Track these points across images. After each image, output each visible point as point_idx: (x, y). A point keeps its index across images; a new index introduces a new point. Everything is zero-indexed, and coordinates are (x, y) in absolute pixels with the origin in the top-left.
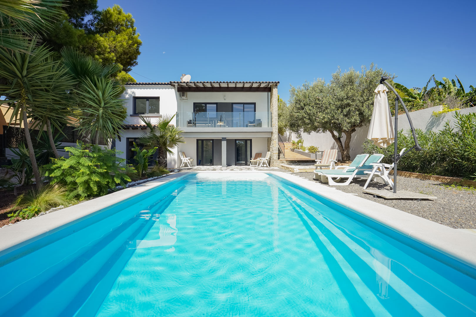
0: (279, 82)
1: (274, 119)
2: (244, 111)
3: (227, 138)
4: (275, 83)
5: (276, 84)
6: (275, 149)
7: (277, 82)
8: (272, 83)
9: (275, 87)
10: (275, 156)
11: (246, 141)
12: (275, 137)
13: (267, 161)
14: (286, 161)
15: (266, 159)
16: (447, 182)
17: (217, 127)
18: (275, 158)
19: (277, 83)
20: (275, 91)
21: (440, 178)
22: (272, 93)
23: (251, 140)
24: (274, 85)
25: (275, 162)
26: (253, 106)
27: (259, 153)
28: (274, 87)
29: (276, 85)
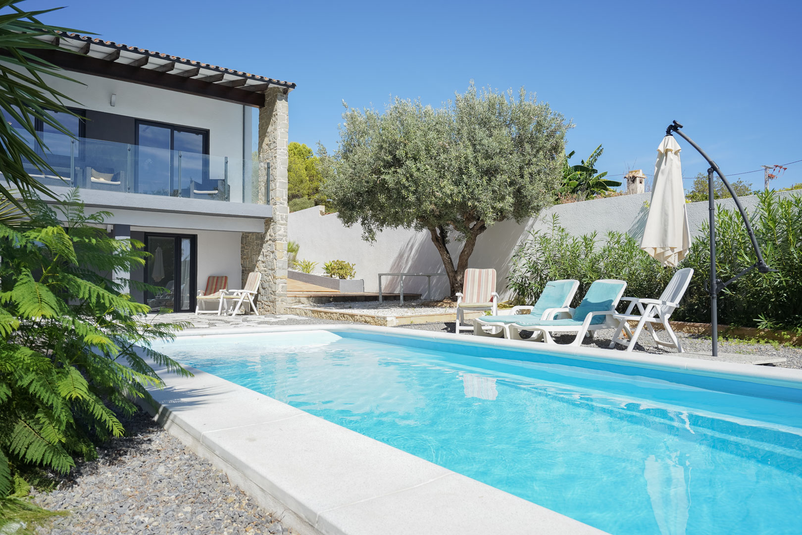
0: (293, 86)
1: (278, 184)
2: (172, 148)
3: (132, 229)
4: (285, 84)
5: (286, 89)
6: (280, 265)
7: (290, 83)
8: (278, 83)
9: (281, 95)
10: (281, 285)
11: (178, 238)
12: (280, 233)
13: (253, 298)
14: (308, 298)
15: (250, 294)
16: (699, 332)
17: (92, 188)
18: (280, 289)
19: (289, 86)
20: (281, 107)
21: (686, 325)
22: (272, 111)
23: (193, 239)
24: (280, 92)
25: (280, 302)
26: (200, 137)
27: (218, 277)
28: (279, 97)
29: (285, 92)
